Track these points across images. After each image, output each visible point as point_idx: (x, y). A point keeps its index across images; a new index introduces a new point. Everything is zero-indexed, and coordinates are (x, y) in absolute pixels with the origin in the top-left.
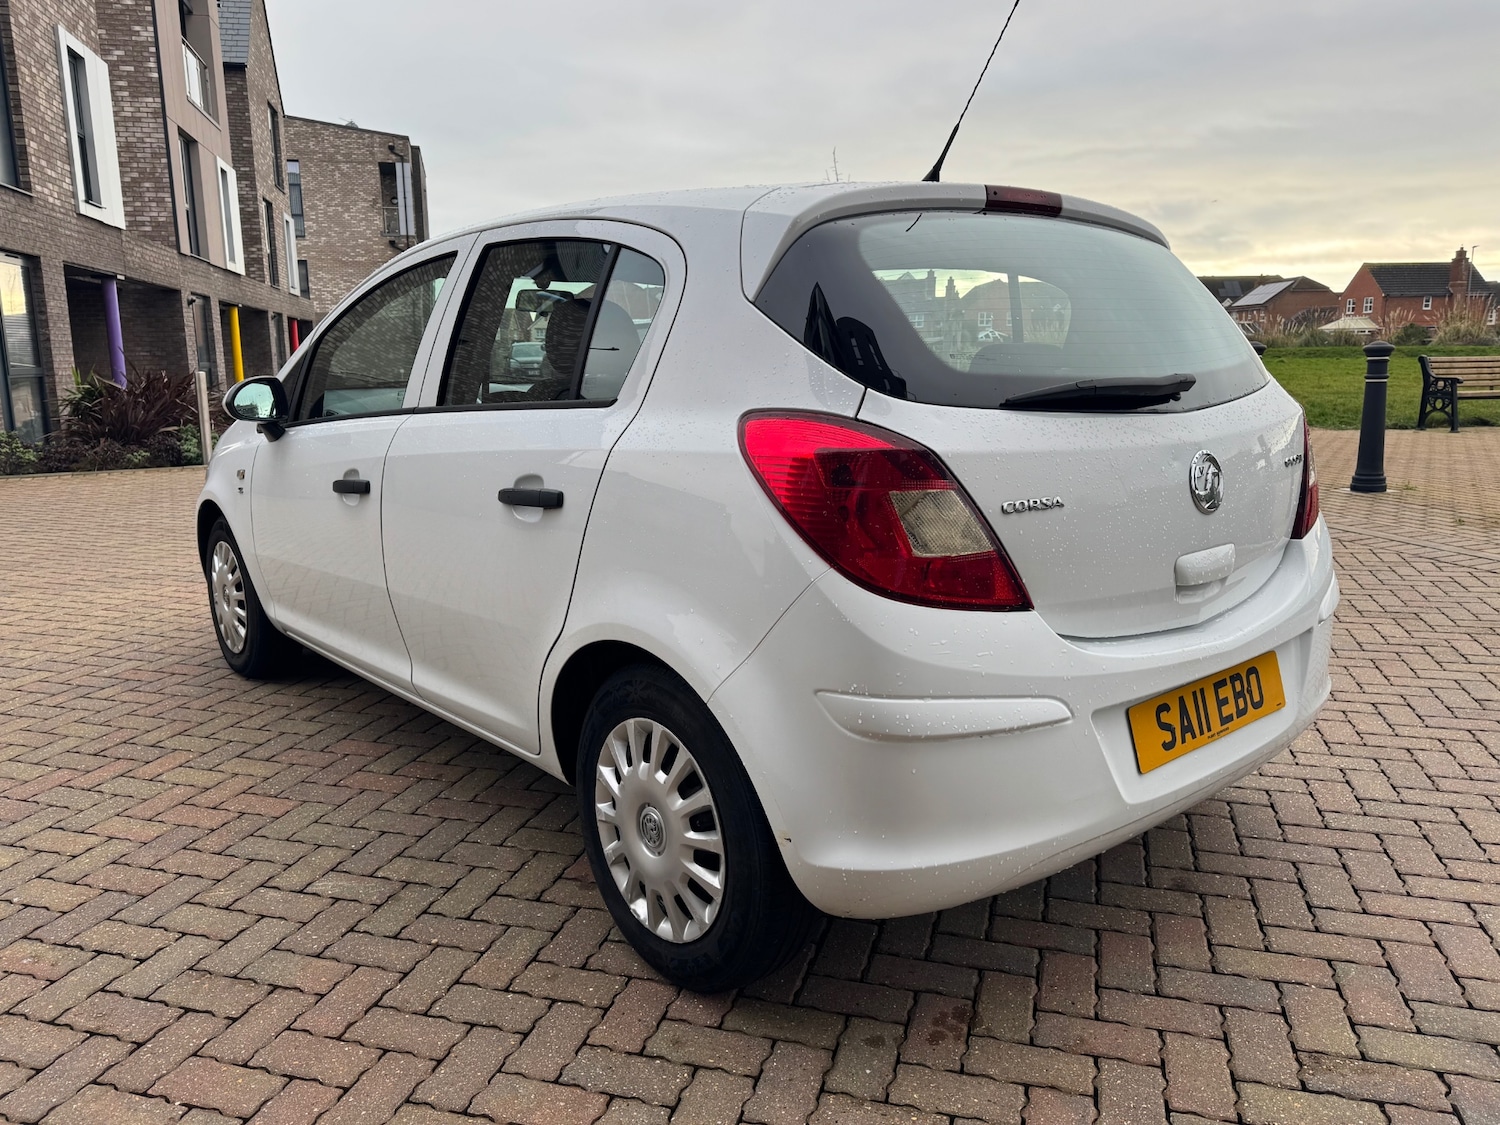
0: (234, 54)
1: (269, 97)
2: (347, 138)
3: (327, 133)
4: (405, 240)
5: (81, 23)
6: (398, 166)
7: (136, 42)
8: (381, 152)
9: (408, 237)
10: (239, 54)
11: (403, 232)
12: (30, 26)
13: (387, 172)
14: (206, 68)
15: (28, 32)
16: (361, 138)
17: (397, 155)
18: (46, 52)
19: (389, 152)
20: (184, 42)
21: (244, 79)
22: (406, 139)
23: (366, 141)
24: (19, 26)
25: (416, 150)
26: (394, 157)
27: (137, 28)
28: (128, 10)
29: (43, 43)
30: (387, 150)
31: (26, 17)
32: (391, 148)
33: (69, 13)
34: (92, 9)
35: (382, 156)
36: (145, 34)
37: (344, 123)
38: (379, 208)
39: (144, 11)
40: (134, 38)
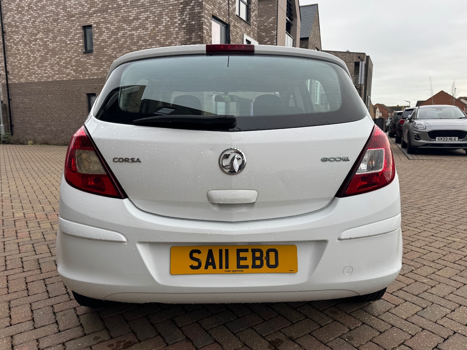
0: (306, 35)
1: (316, 46)
2: (345, 55)
3: (340, 55)
4: (360, 86)
5: (252, 33)
6: (361, 63)
7: (272, 35)
8: (356, 59)
9: (361, 85)
10: (308, 35)
11: (359, 83)
12: (236, 35)
13: (357, 65)
14: (294, 40)
15: (235, 37)
16: (350, 55)
17: (361, 59)
18: (239, 41)
19: (358, 58)
20: (286, 33)
21: (308, 42)
22: (364, 54)
23: (352, 56)
24: (232, 35)
25: (368, 57)
26: (360, 60)
27: (273, 32)
28: (271, 27)
29: (239, 39)
30: (357, 58)
31: (235, 33)
32: (359, 57)
33: (249, 30)
34: (256, 28)
35: (356, 60)
36: (274, 33)
37: (345, 51)
38: (353, 76)
39: (275, 27)
40: (271, 34)
